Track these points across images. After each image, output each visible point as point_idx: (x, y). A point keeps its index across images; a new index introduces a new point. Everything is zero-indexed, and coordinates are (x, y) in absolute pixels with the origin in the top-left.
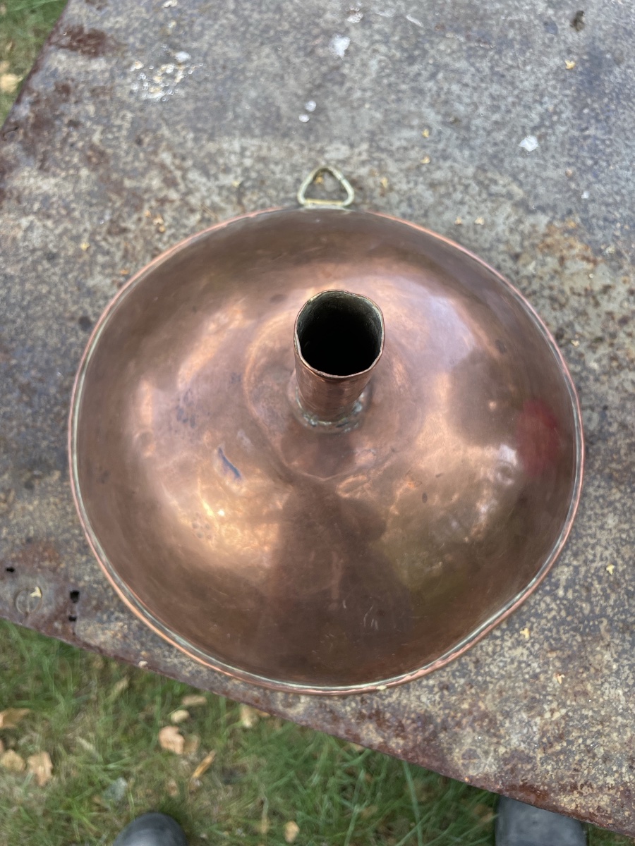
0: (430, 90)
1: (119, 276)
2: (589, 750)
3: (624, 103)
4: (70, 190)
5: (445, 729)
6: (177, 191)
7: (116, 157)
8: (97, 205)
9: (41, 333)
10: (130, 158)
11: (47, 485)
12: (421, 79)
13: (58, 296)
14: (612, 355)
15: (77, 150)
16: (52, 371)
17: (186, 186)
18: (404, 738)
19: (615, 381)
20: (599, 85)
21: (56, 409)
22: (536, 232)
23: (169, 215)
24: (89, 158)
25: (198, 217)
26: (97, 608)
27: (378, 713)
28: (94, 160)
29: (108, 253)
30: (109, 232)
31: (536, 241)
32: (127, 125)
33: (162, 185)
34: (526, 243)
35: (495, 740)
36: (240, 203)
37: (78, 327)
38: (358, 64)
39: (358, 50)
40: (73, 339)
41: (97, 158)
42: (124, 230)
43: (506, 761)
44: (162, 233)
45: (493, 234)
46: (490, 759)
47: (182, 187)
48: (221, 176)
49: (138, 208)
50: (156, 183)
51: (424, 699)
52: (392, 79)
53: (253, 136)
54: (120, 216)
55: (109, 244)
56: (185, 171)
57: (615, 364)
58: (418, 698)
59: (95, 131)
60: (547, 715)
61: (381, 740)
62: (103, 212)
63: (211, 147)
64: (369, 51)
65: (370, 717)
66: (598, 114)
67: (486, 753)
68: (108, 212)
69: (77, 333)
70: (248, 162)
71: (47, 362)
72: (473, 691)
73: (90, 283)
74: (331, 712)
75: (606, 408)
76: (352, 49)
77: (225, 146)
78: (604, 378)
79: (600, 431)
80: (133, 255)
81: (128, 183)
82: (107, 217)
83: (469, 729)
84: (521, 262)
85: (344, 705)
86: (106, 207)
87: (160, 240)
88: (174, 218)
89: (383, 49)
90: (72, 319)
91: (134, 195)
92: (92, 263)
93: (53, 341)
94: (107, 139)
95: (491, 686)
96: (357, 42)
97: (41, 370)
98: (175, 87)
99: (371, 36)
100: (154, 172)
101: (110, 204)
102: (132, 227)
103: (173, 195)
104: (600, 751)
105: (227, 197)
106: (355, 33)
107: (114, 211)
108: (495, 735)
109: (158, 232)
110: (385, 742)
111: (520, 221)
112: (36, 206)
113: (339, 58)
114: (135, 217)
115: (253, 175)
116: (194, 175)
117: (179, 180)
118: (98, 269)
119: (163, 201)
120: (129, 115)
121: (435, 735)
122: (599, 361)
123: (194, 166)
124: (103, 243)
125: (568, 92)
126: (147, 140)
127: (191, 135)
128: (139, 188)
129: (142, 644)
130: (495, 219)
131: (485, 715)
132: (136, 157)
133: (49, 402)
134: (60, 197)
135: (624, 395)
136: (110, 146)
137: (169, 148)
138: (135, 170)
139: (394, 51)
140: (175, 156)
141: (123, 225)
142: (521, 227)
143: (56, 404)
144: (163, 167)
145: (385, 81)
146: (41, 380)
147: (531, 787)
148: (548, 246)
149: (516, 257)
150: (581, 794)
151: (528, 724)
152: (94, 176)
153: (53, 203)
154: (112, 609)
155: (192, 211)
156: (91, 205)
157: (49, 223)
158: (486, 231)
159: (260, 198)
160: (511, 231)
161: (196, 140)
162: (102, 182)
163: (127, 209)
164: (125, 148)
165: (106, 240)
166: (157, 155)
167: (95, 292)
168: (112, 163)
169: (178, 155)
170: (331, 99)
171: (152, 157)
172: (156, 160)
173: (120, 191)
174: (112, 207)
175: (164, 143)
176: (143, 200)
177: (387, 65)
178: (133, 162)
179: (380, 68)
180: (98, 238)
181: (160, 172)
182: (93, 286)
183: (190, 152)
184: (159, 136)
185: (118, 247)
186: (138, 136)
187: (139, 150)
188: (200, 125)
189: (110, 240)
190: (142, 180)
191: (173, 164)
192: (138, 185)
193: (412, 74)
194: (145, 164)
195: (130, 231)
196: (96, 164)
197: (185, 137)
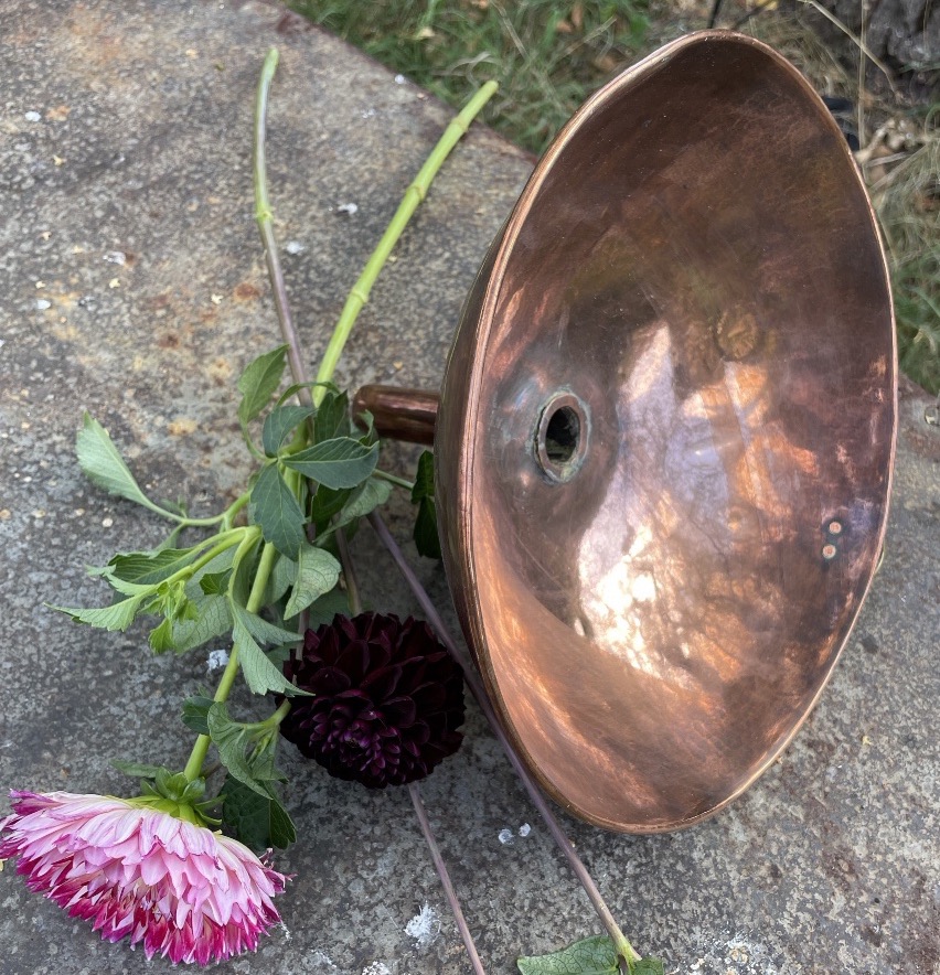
0: (318, 789)
3: (43, 664)
4: (882, 830)
7: (811, 858)
9: (923, 652)
10: (792, 850)
11: (918, 500)
12: (322, 812)
13: (902, 689)
15: (869, 891)
16: (911, 606)
20: (60, 703)
21: (907, 566)
24: (851, 871)
28: (845, 867)
29: (835, 721)
30: (831, 749)
32: (791, 907)
37: (879, 644)
38: (408, 879)
39: (397, 905)
40: (885, 632)
41: (840, 867)
42: (810, 744)
49: (788, 768)
50: (759, 798)
52: (367, 830)
54: (815, 766)
55: (834, 734)
59: (840, 914)
62: (838, 781)
64: (380, 895)
66: (95, 662)
68: (830, 779)
69: (881, 637)
71: (917, 618)
73: (860, 692)
76: (407, 913)
81: (800, 813)
82: (832, 770)
86: (833, 787)
89: (357, 890)
90: (885, 655)
91: (792, 791)
92: (856, 716)
93: (909, 637)
94: (824, 896)
96: (393, 922)
97: (925, 611)
98: (706, 950)
99: (365, 923)
100: (760, 816)
101: (827, 789)
102: (799, 745)
106: (388, 941)
107: (822, 777)
112: (929, 821)
113: (432, 903)
114: (794, 759)
118: (849, 706)
120: (785, 923)
124: (841, 737)
125: (114, 710)
126: (763, 871)
127: (696, 855)
128: (785, 800)
132: (782, 851)
133: (915, 576)
134: (896, 824)
136: (820, 880)
137: (732, 845)
138: (786, 830)
139: (342, 880)
140: (727, 830)
141: (813, 753)
143: (907, 571)
144: (746, 820)
145: (378, 830)
146: (925, 601)
152: (848, 840)
153: (907, 818)
156: (854, 796)
157: (912, 790)
161: (692, 846)
162: (837, 828)
163: (804, 774)
164: (797, 871)
165: (836, 739)
166: (753, 842)
167: (856, 678)
168: (819, 853)
169: (722, 830)
170: (471, 837)
171: (759, 840)
172: (754, 834)
173: (811, 804)
174: (824, 783)
175: (738, 857)
176: (780, 779)
177: (363, 859)
178: (788, 844)
179: (376, 858)
180: (847, 746)
181: (751, 814)
182: (857, 686)
183: (703, 828)
184: (744, 872)
185: (822, 725)
186: (776, 883)
187: (777, 862)
188: (680, 867)
189: (831, 737)
190: (778, 811)
191: (730, 819)
192: (785, 805)
193: (332, 827)
194: (771, 833)
195: (804, 741)
196: (843, 858)
197: (707, 856)
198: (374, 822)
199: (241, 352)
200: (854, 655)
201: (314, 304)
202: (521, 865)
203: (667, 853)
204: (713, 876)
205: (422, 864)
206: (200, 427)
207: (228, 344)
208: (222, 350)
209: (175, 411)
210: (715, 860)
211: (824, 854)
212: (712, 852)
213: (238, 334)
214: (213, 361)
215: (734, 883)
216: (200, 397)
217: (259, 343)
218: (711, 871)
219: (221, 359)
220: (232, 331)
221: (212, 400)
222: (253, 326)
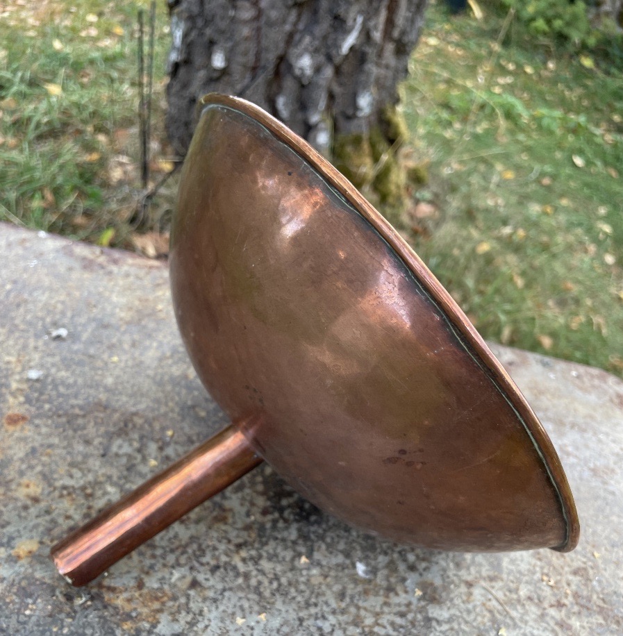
6: (553, 618)
8: (611, 594)
14: (90, 499)
17: (548, 624)
19: (90, 477)
22: (171, 614)
23: (547, 591)
25: (521, 593)
30: (585, 570)
31: (171, 603)
33: (569, 622)
34: (183, 600)
36: (490, 611)
42: (575, 573)
44: (543, 574)
45: (222, 608)
47: (552, 623)
50: (576, 624)
54: (586, 585)
55: (580, 560)
57: (89, 491)
62: (602, 587)
68: (598, 589)
75: (103, 456)
78: (102, 479)
79: (111, 438)
81: (600, 619)
82: (595, 583)
84: (189, 579)
86: (602, 593)
87: (542, 568)
88: (541, 589)
91: (587, 608)
101: (601, 596)
102: (570, 577)
103: (554, 613)
107: (593, 589)
109: (548, 575)
111: (192, 624)
114: (574, 587)
117: (557, 629)
119: (559, 605)
122: (105, 493)
124: (585, 560)
130: (220, 624)
135: (83, 466)
141: (579, 578)
142: (189, 618)
148: (157, 599)
149: (195, 584)
155: (530, 598)
158: (230, 611)
159: (475, 620)
160: (201, 613)
163: (585, 593)
165: (583, 562)
173: (601, 611)
174: (597, 593)
176: (577, 604)
180: (590, 564)
190: (590, 625)
192: (590, 619)
195: (571, 573)
199: (39, 468)
201: (77, 411)
206: (41, 543)
207: (24, 467)
208: (22, 473)
209: (11, 539)
213: (27, 455)
214: (19, 485)
216: (25, 518)
217: (49, 455)
219: (25, 480)
220: (21, 454)
221: (37, 517)
222: (36, 444)
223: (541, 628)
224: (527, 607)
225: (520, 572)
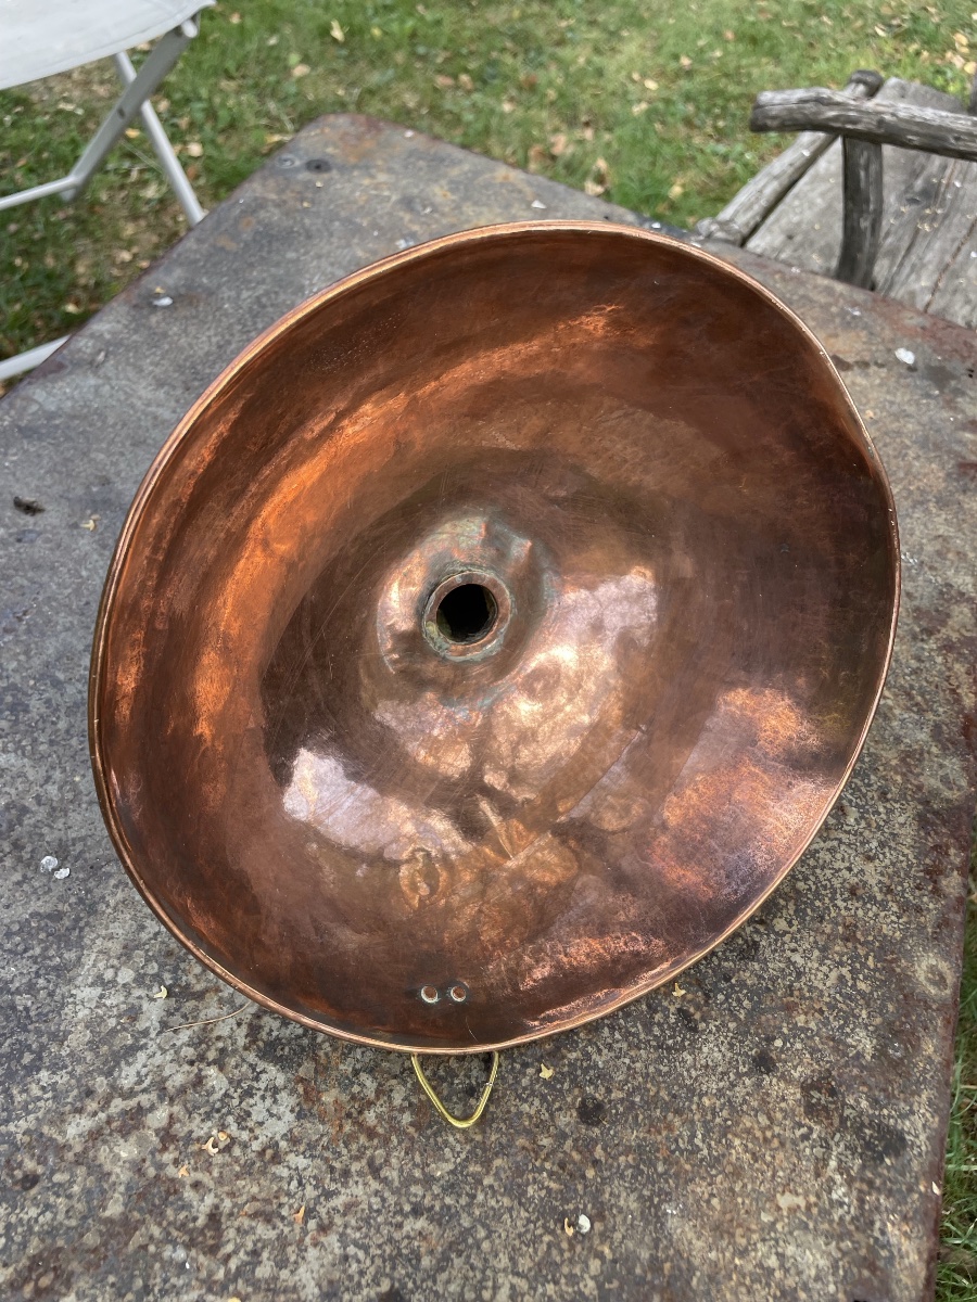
1: (305, 1232)
2: (915, 672)
5: (928, 802)
6: (152, 1108)
7: (52, 1231)
8: (146, 1278)
10: (61, 1202)
17: (144, 1091)
18: (948, 847)
23: (199, 1127)
25: (212, 1071)
26: (873, 1268)
27: (927, 872)
28: (45, 1282)
29: (255, 1253)
30: (212, 1250)
33: (133, 1139)
35: (926, 755)
36: (200, 996)
41: (43, 1274)
42: (214, 1217)
43: (944, 748)
44: (233, 1140)
46: (946, 762)
47: (144, 1099)
48: (141, 1025)
49: (174, 1187)
50: (127, 1150)
51: (902, 820)
52: (43, 738)
53: (78, 962)
54: (182, 1227)
55: (235, 1252)
56: (115, 1091)
58: (902, 825)
60: (890, 702)
61: (955, 873)
62: (168, 1264)
63: (78, 1038)
65: (935, 882)
67: (941, 766)
68: (168, 1252)
70: (126, 975)
72: (881, 768)
73: (311, 1292)
74: (939, 927)
77: (83, 1013)
80: (267, 1201)
81: (114, 1209)
82: (181, 1254)
83: (922, 779)
85: (928, 910)
86: (157, 1257)
87: (245, 1146)
88: (208, 1116)
91: (142, 1196)
92: (270, 1286)
95: (872, 750)
100: (103, 1153)
101: (152, 1248)
102: (210, 1200)
103: (159, 1117)
104: (914, 663)
105: (185, 1016)
107: (168, 1239)
108: (921, 754)
109: (227, 1149)
110: (958, 869)
114: (189, 1194)
115: (153, 968)
116: (127, 1077)
117: (133, 1103)
118: (284, 1274)
119: (167, 1136)
121: (936, 813)
123: (109, 1074)
124: (233, 1264)
126: (30, 1165)
127: (44, 1075)
128: (129, 1188)
129: (910, 1190)
131: (903, 760)
132: (60, 1189)
136: (24, 1245)
137: (59, 1120)
138: (87, 1192)
140: (79, 1111)
141: (201, 1222)
144: (95, 1136)
145: (43, 747)
147: (963, 728)
150: (958, 687)
151: (903, 721)
152: (83, 1283)
154: (872, 1241)
155: (199, 1081)
156: (146, 1291)
161: (55, 1068)
162: (98, 1266)
163: (169, 1212)
164: (33, 1212)
165: (228, 1257)
166: (67, 1147)
167: (331, 1282)
168: (60, 1243)
169: (78, 1104)
170: (45, 830)
171: (70, 1156)
172: (78, 1148)
173: (127, 1226)
174: (160, 1243)
175: (45, 1129)
176: (157, 1177)
177: (13, 741)
178: (69, 1197)
179: (15, 751)
180: (220, 1275)
181: (105, 1142)
182: (319, 1285)
183: (78, 1081)
184: (26, 1139)
185: (247, 1232)
186: (15, 1183)
187: (45, 1183)
188: (27, 1058)
189: (229, 1248)
190: (113, 1178)
191: (95, 1114)
192: (122, 1189)
193: (43, 710)
194: (81, 1171)
195: (216, 1207)
196: (57, 1277)
197: (43, 1088)
198: (51, 743)
200: (368, 1277)
202: (19, 883)
203: (44, 1039)
204: (19, 1098)
205: (13, 791)
210: (39, 1099)
211: (60, 1250)
212: (49, 1095)
215: (11, 1127)
218: (24, 1096)
223: (144, 1071)
224: (186, 1067)
225: (249, 1093)
